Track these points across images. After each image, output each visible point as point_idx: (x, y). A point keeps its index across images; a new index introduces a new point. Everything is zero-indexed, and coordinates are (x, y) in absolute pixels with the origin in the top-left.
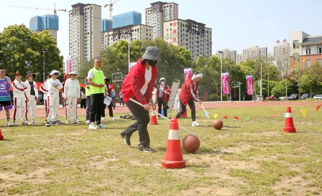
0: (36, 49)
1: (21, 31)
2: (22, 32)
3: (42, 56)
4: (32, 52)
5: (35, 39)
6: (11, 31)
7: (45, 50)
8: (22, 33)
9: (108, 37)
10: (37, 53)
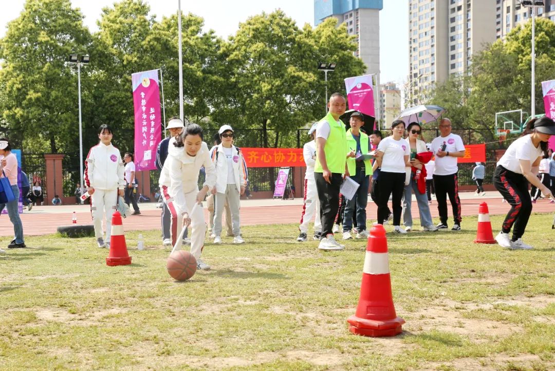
0: (309, 66)
1: (276, 28)
2: (278, 31)
3: (322, 82)
4: (298, 76)
5: (306, 44)
6: (253, 30)
7: (329, 68)
8: (276, 32)
9: (514, 13)
10: (311, 77)
